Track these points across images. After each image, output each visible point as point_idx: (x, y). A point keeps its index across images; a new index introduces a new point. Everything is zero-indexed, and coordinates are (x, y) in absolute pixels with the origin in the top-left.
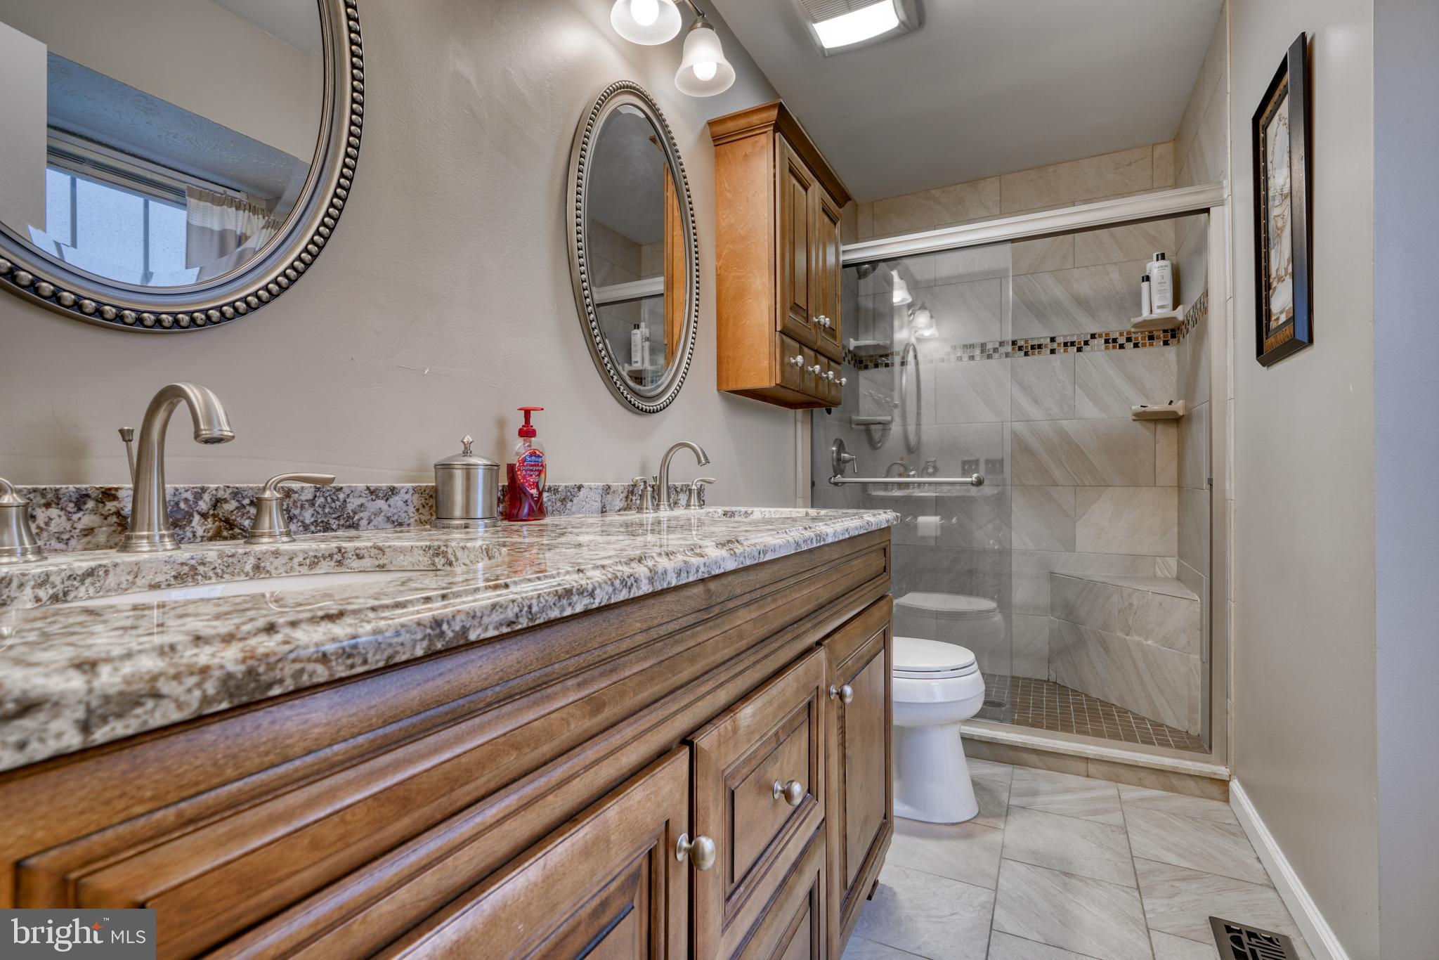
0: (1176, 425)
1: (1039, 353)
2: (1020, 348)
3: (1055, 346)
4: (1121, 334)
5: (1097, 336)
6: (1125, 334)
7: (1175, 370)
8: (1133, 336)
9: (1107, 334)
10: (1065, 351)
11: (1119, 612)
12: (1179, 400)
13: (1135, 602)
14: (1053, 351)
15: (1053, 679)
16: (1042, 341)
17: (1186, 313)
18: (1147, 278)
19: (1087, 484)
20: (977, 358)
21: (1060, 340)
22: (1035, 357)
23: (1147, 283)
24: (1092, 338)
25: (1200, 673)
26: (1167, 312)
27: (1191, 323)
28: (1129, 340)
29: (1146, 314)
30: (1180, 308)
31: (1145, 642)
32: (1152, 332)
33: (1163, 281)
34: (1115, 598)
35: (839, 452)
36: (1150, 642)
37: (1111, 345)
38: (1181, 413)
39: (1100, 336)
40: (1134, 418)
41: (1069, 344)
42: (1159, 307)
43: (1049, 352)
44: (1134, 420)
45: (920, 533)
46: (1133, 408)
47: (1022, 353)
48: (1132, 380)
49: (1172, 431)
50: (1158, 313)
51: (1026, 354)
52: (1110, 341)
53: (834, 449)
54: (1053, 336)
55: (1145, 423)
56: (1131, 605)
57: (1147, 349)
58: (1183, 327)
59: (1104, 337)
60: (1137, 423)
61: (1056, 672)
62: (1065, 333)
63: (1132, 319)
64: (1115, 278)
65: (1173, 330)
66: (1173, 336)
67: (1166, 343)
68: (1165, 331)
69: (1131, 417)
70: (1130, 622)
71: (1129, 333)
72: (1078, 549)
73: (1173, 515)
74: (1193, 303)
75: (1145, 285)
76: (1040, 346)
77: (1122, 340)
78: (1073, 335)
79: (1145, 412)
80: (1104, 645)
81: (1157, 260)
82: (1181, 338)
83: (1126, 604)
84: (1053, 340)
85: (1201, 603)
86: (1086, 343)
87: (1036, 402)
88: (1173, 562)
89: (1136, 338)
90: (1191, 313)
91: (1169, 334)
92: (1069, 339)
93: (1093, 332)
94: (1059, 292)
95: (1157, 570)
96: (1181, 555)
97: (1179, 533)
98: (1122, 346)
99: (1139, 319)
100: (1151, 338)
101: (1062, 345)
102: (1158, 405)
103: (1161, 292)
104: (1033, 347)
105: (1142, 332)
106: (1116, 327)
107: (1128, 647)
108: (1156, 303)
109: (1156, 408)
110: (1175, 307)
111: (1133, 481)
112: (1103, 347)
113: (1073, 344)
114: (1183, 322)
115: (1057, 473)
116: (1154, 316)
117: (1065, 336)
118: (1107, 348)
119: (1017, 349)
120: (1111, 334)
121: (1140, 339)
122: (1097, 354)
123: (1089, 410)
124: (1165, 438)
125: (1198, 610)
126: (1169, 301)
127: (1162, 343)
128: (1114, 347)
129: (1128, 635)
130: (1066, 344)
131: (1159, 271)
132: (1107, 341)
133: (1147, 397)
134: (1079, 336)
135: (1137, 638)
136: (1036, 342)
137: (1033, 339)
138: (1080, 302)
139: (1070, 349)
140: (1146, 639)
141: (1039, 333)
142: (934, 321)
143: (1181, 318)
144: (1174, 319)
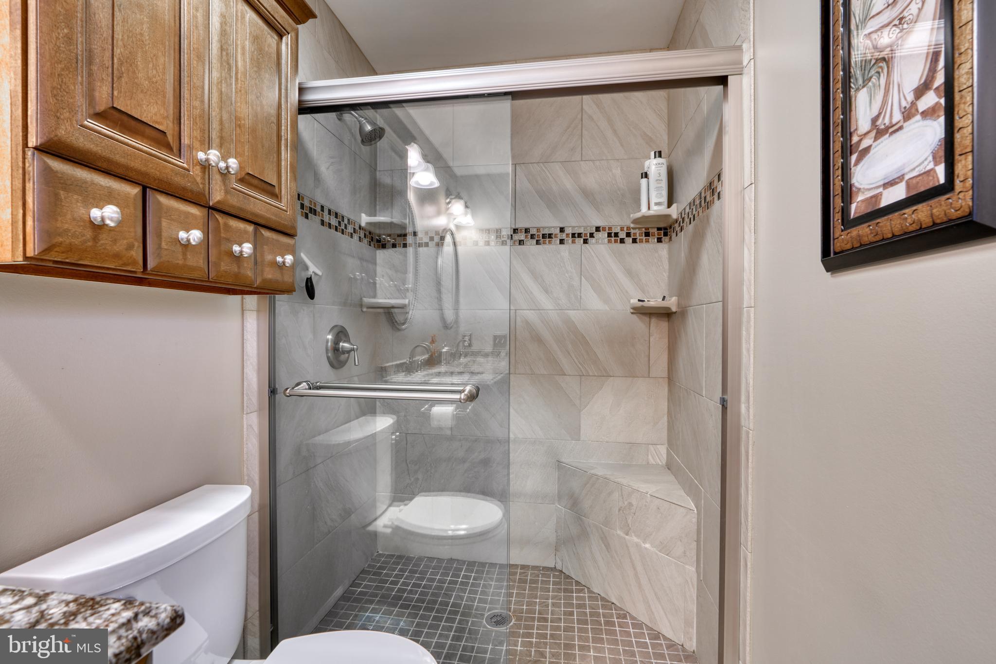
0: (667, 319)
1: (550, 242)
2: (532, 237)
3: (564, 236)
4: (622, 229)
5: (601, 229)
6: (625, 229)
7: (666, 266)
8: (632, 231)
9: (610, 228)
10: (573, 242)
11: (619, 510)
12: (671, 297)
13: (634, 502)
14: (562, 242)
15: (559, 567)
16: (552, 231)
17: (680, 211)
18: (645, 175)
19: (591, 374)
20: (492, 243)
21: (569, 231)
22: (546, 246)
23: (646, 179)
24: (596, 231)
25: (696, 587)
26: (662, 210)
27: (687, 220)
28: (628, 235)
29: (644, 210)
30: (674, 206)
31: (643, 545)
32: (648, 229)
33: (660, 178)
34: (616, 495)
35: (336, 342)
36: (648, 546)
37: (613, 239)
38: (674, 309)
39: (604, 229)
40: (632, 311)
41: (576, 235)
42: (656, 204)
43: (558, 242)
44: (632, 313)
45: (435, 424)
46: (632, 301)
47: (535, 241)
48: (630, 273)
49: (664, 325)
50: (655, 210)
51: (538, 243)
52: (613, 235)
53: (330, 337)
54: (562, 226)
55: (641, 315)
56: (630, 504)
57: (644, 245)
58: (677, 225)
59: (607, 231)
60: (635, 316)
61: (562, 560)
62: (574, 224)
63: (632, 215)
64: (617, 175)
65: (665, 229)
66: (666, 234)
67: (659, 240)
68: (659, 229)
69: (630, 310)
70: (629, 521)
71: (628, 228)
72: (582, 438)
73: (664, 405)
74: (690, 199)
75: (644, 181)
76: (550, 236)
77: (622, 235)
78: (580, 227)
79: (643, 306)
80: (605, 541)
81: (655, 157)
82: (674, 235)
83: (626, 503)
84: (562, 230)
85: (699, 514)
86: (592, 235)
87: (546, 291)
88: (663, 450)
89: (635, 234)
90: (687, 210)
91: (662, 232)
92: (577, 231)
93: (598, 225)
94: (568, 184)
95: (650, 457)
96: (671, 443)
97: (668, 422)
98: (622, 241)
99: (638, 215)
100: (647, 234)
101: (570, 236)
102: (654, 301)
103: (658, 189)
104: (544, 236)
105: (639, 228)
106: (618, 221)
107: (627, 546)
108: (654, 200)
109: (652, 303)
110: (669, 205)
111: (631, 374)
112: (606, 240)
113: (580, 235)
114: (676, 221)
115: (565, 362)
116: (651, 212)
117: (573, 227)
118: (609, 242)
119: (529, 237)
120: (613, 228)
121: (638, 235)
122: (600, 246)
123: (594, 303)
124: (659, 331)
125: (695, 520)
126: (664, 199)
127: (656, 240)
128: (616, 241)
129: (627, 534)
130: (573, 235)
131: (656, 167)
132: (609, 235)
133: (643, 291)
134: (585, 227)
135: (635, 539)
136: (547, 232)
137: (544, 228)
138: (588, 195)
139: (577, 240)
140: (645, 542)
141: (549, 222)
142: (469, 210)
143: (675, 216)
144: (668, 216)
